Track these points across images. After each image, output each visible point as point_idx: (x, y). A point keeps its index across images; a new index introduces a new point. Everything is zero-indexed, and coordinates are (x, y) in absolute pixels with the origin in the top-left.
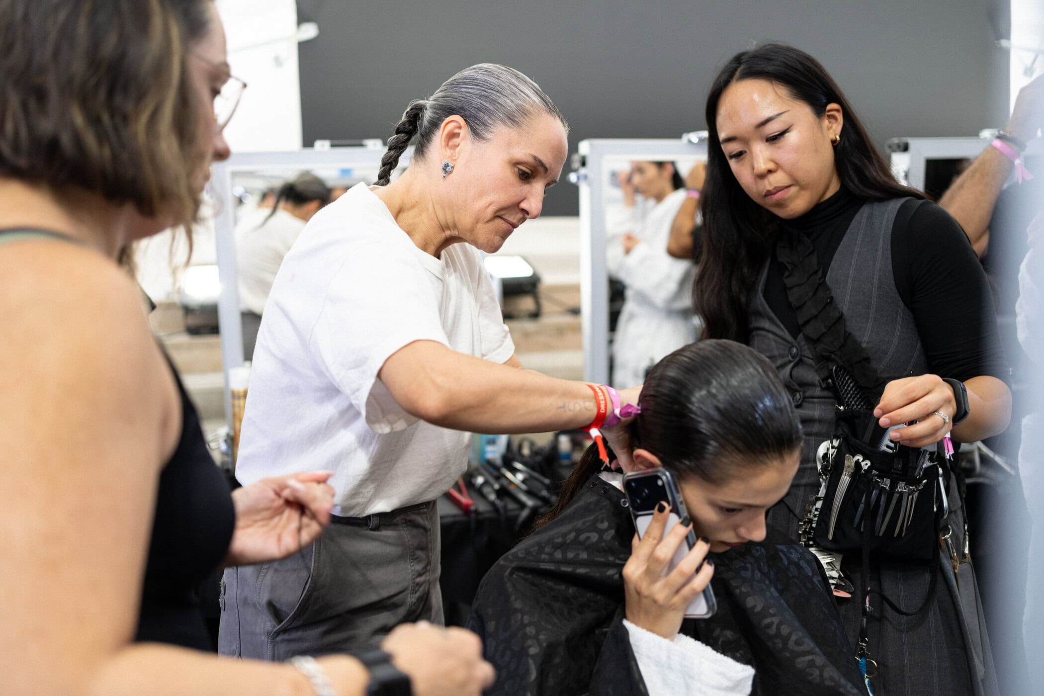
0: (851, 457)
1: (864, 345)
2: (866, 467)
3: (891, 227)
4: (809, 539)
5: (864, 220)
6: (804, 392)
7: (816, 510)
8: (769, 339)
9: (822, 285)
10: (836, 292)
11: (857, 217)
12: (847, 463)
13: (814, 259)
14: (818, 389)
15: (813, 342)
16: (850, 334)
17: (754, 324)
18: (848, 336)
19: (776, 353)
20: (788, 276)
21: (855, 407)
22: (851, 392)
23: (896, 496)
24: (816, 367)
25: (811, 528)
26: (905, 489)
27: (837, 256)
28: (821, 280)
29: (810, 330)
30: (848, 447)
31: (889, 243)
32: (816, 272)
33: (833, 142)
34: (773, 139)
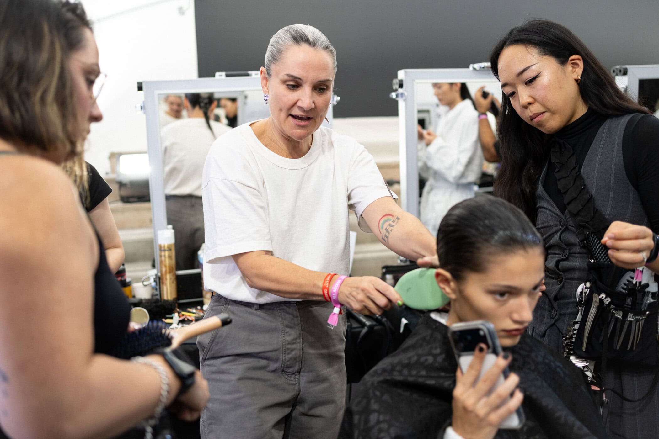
0: (597, 295)
1: (607, 217)
2: (607, 303)
3: (622, 135)
4: (570, 350)
5: (605, 131)
6: (570, 250)
7: (575, 330)
8: (547, 214)
9: (578, 177)
10: (587, 181)
11: (601, 129)
12: (594, 300)
13: (573, 160)
14: (578, 247)
15: (574, 215)
16: (597, 209)
17: (539, 205)
18: (596, 211)
19: (552, 223)
20: (558, 171)
21: (601, 260)
22: (599, 250)
23: (627, 323)
24: (577, 232)
25: (571, 342)
26: (633, 318)
27: (587, 157)
28: (578, 173)
29: (571, 207)
30: (595, 289)
31: (621, 146)
32: (574, 168)
33: (576, 80)
34: (530, 82)
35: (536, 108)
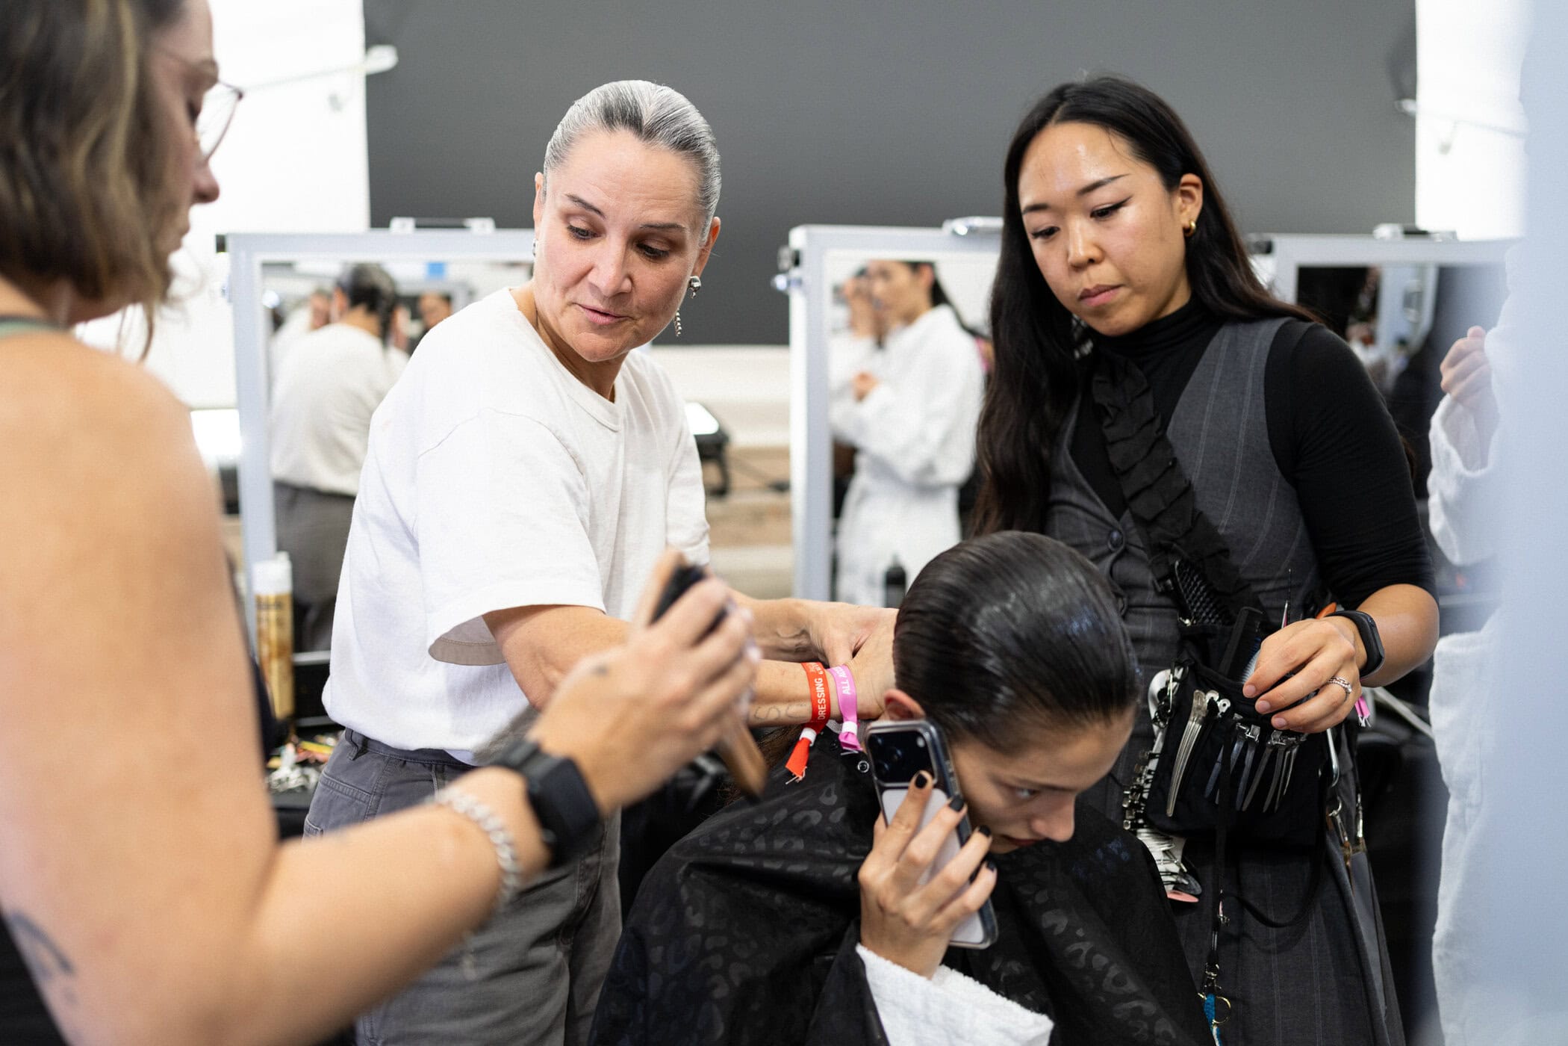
0: (1203, 694)
1: (1221, 531)
2: (1223, 710)
3: (1265, 359)
4: (1138, 816)
5: (1224, 348)
6: (1129, 598)
7: (1149, 772)
8: (1077, 518)
9: (1161, 440)
10: (1181, 451)
11: (1215, 342)
12: (1196, 703)
13: (1149, 401)
14: (1151, 593)
15: (1145, 523)
16: (1201, 513)
17: (1055, 496)
18: (1198, 517)
19: (1088, 539)
20: (1108, 426)
21: (1207, 620)
22: (1201, 599)
23: (1268, 751)
24: (1150, 561)
25: (1142, 799)
26: (1281, 741)
27: (1183, 399)
28: (1160, 433)
29: (1141, 506)
30: (1194, 680)
31: (1262, 382)
32: (1151, 421)
33: (1186, 230)
34: (1103, 214)
35: (1103, 274)
